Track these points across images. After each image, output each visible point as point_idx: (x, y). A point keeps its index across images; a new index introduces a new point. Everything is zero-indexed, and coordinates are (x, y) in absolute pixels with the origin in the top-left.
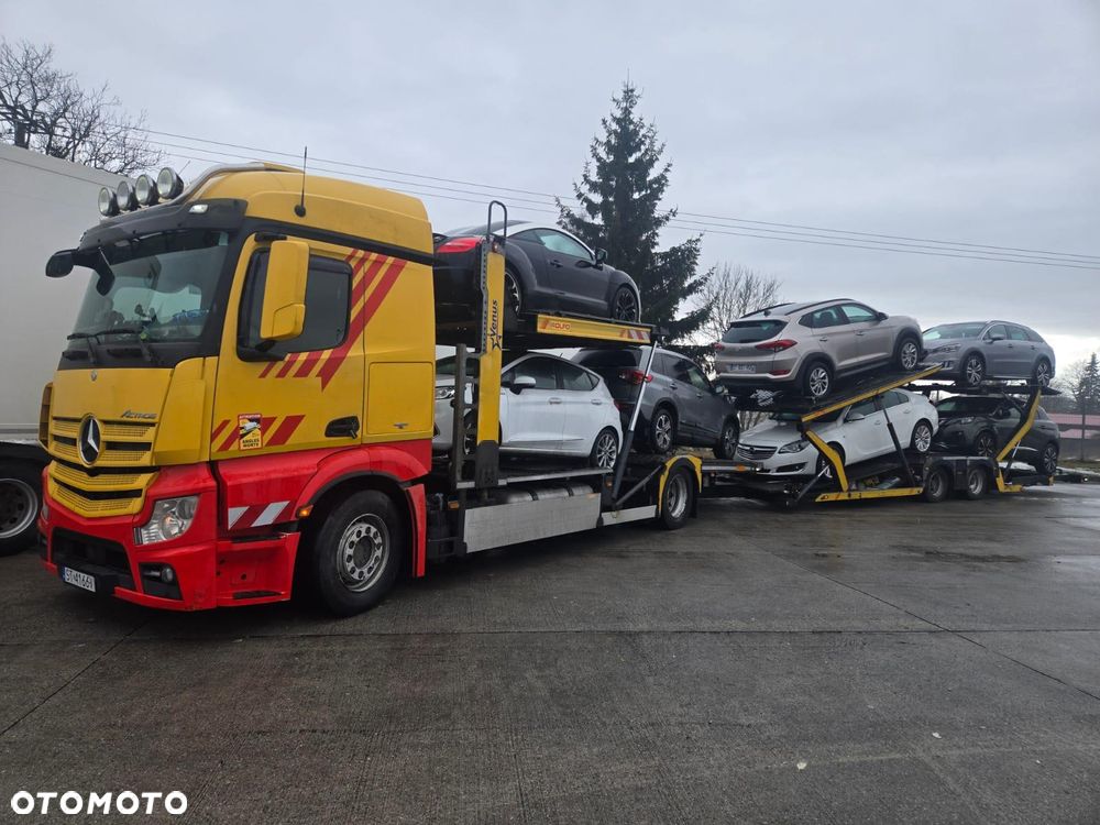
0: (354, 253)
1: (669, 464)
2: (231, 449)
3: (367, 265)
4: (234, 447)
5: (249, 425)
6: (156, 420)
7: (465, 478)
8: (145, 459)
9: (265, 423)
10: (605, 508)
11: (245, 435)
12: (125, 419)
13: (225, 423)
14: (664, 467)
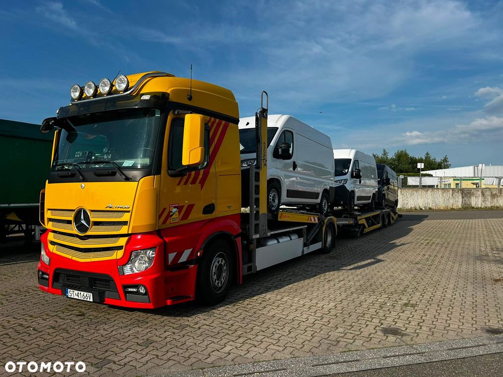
0: (210, 119)
1: (326, 221)
2: (167, 223)
3: (215, 125)
4: (168, 222)
5: (174, 210)
6: (130, 209)
7: (256, 232)
8: (124, 230)
9: (180, 208)
10: (305, 245)
11: (173, 215)
12: (108, 209)
13: (164, 209)
14: (324, 223)
